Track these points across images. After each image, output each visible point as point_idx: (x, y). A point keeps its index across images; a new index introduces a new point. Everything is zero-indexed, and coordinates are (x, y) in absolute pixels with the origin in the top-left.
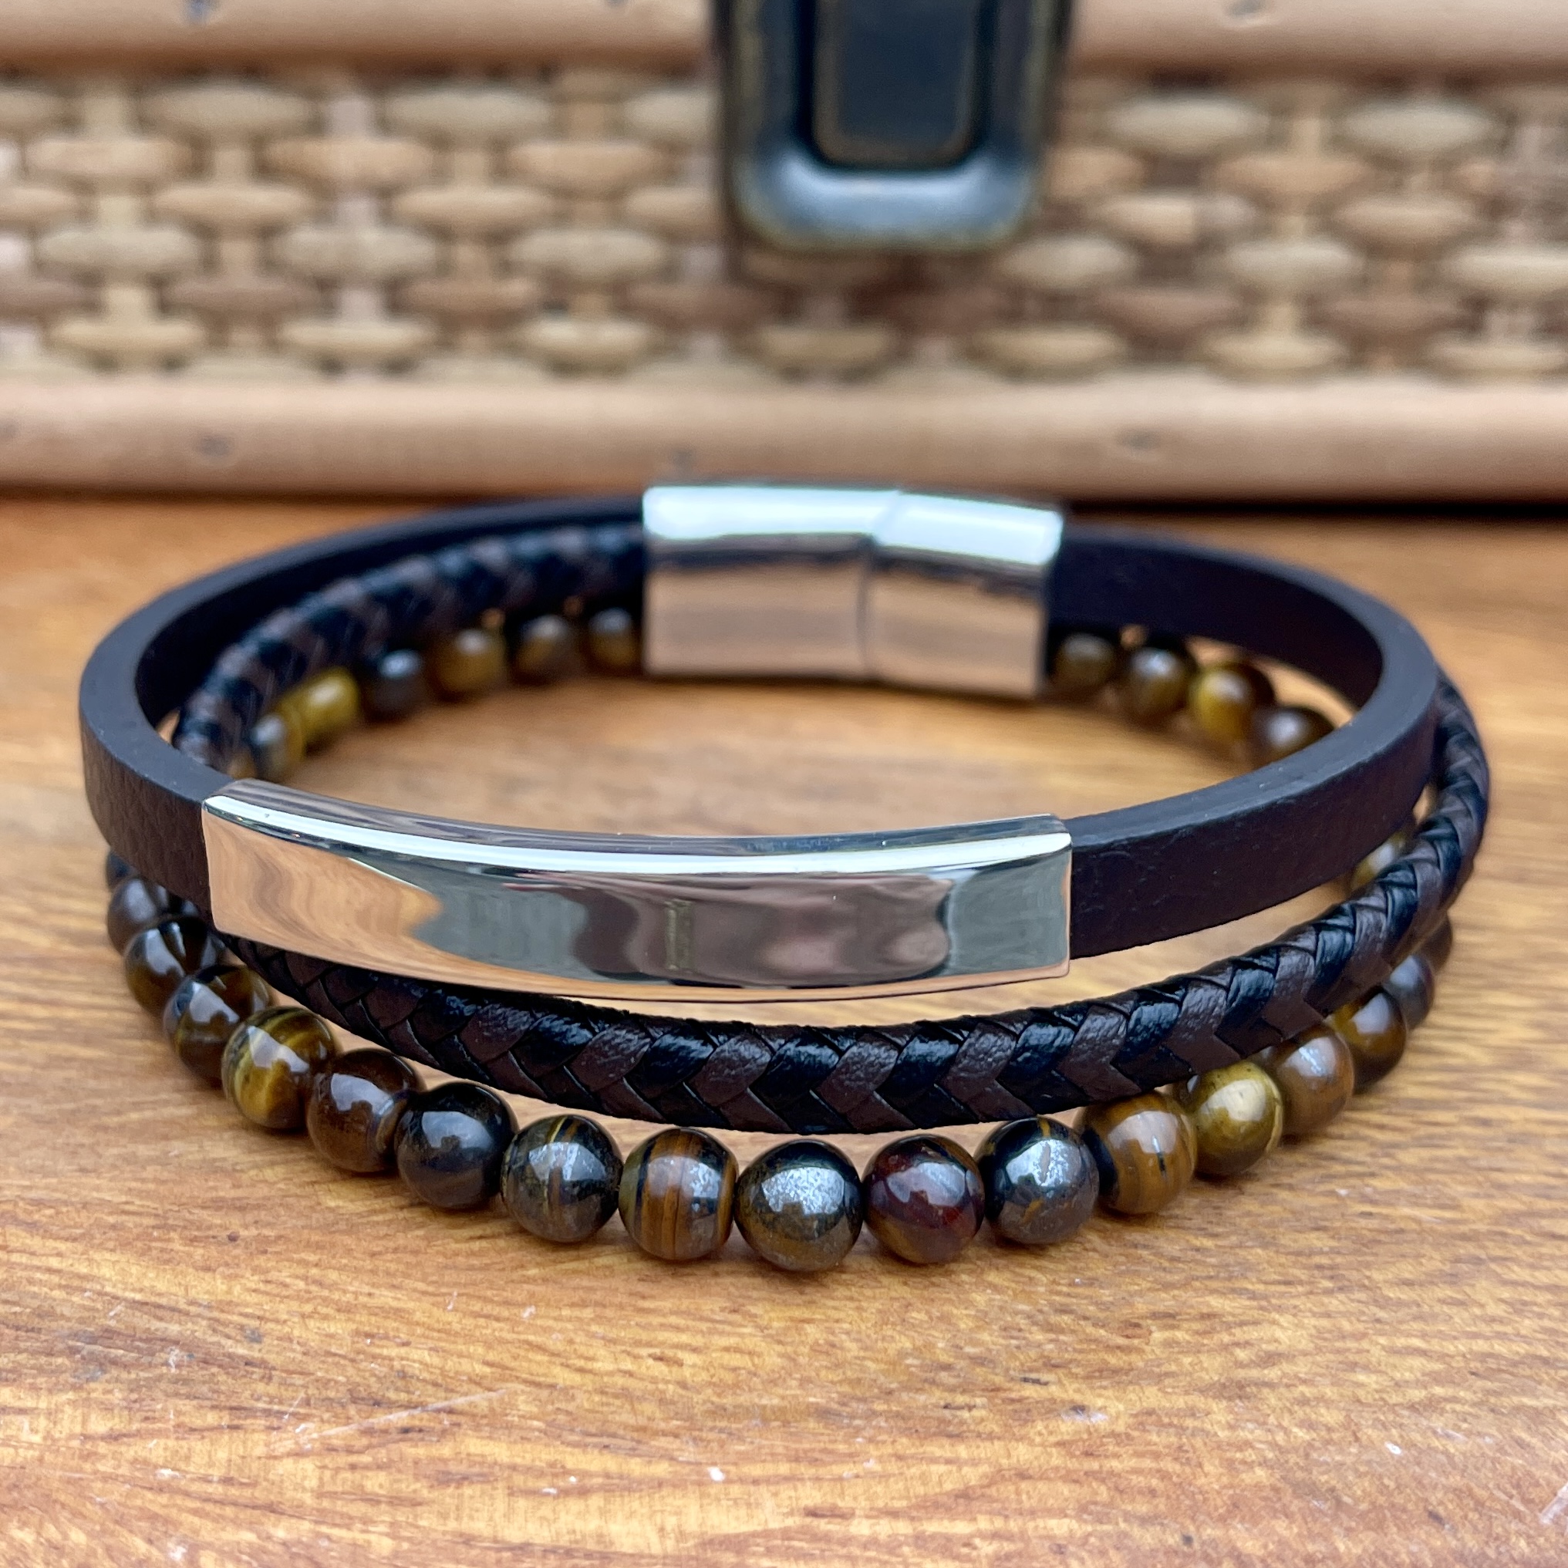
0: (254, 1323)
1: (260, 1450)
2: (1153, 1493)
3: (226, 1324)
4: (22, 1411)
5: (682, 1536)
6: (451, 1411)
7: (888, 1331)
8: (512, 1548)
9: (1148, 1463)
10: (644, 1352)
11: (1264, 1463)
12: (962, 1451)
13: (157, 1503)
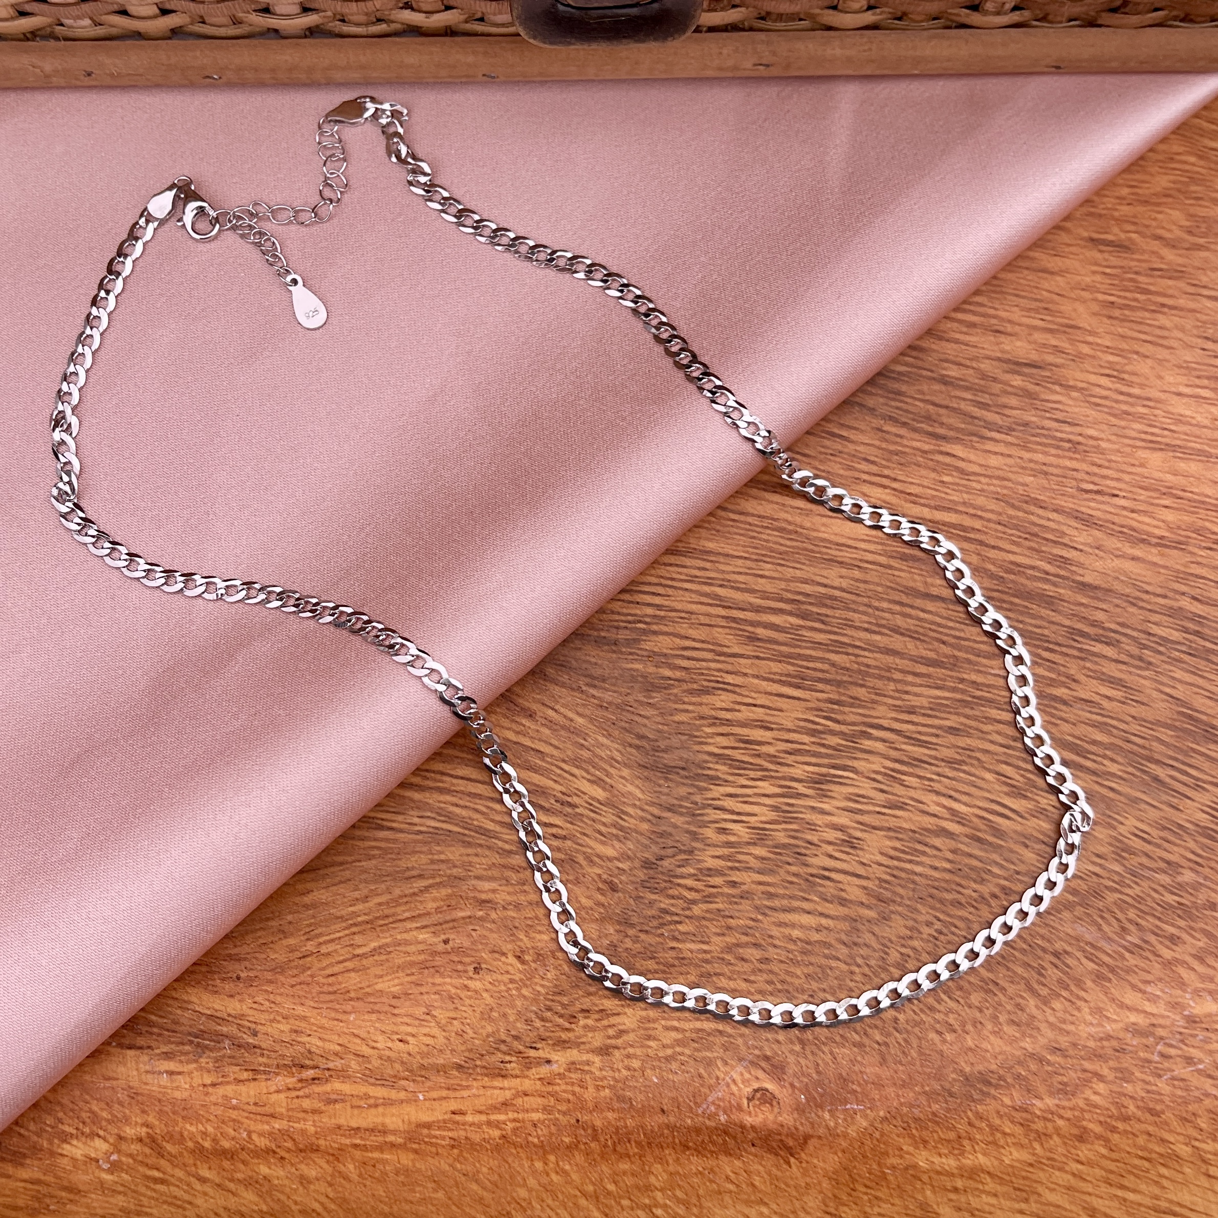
0: (253, 1026)
1: (265, 1091)
2: (569, 1101)
3: (243, 1026)
4: (179, 1073)
5: (410, 1123)
6: (328, 1069)
7: (483, 1023)
8: (353, 1129)
9: (569, 1088)
10: (395, 1037)
11: (610, 1087)
12: (506, 1083)
13: (234, 1114)
